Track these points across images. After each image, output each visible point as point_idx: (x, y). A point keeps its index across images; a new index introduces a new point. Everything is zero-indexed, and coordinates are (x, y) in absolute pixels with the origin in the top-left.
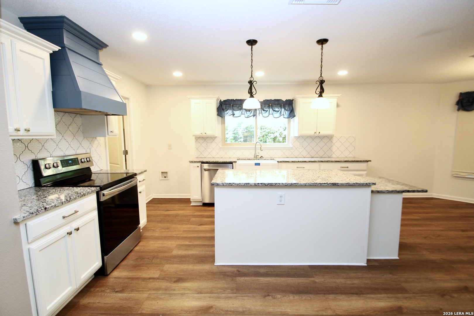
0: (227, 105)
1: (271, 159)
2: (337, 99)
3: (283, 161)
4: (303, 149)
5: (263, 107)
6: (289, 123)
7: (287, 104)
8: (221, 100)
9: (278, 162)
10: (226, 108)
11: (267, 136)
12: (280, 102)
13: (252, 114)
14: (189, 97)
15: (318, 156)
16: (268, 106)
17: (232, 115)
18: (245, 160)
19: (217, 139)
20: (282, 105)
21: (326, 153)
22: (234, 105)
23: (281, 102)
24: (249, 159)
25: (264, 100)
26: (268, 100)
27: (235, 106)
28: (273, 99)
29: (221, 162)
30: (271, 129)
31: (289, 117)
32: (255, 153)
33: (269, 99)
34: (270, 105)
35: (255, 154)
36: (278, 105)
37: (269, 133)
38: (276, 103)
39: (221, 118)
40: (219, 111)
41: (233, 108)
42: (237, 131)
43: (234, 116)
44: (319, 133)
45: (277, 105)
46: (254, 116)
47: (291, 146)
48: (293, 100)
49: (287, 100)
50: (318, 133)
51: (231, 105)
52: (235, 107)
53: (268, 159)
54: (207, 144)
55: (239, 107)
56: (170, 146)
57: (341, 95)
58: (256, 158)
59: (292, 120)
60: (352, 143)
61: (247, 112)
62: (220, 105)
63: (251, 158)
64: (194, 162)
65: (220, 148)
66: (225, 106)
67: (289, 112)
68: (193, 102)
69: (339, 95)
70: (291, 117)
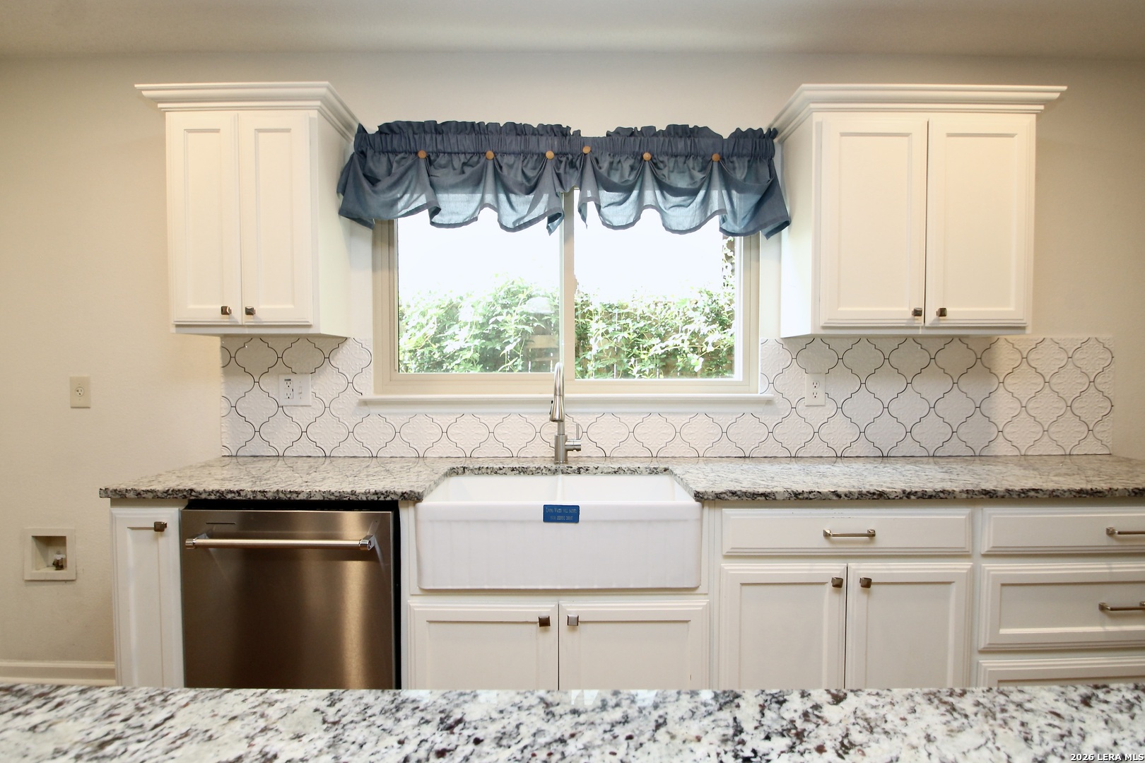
0: (395, 152)
1: (654, 472)
2: (1039, 115)
3: (734, 493)
4: (830, 408)
5: (605, 165)
6: (753, 263)
7: (740, 156)
8: (362, 130)
9: (699, 496)
10: (389, 173)
11: (635, 350)
12: (703, 143)
13: (540, 209)
14: (150, 89)
15: (917, 451)
16: (631, 162)
17: (426, 213)
18: (496, 472)
19: (345, 349)
20: (716, 157)
21: (960, 431)
22: (437, 153)
23: (710, 141)
24: (523, 471)
25: (612, 130)
26: (632, 133)
27: (443, 160)
28: (661, 126)
29: (318, 497)
30: (653, 317)
31: (751, 228)
32: (560, 437)
33: (638, 125)
34: (647, 156)
35: (557, 438)
36: (691, 162)
37: (642, 336)
38: (681, 145)
39: (368, 232)
40: (350, 189)
41: (433, 171)
42: (495, 326)
43: (437, 219)
44: (942, 313)
45: (687, 157)
46: (551, 220)
47: (761, 390)
48: (773, 133)
49: (738, 134)
50: (931, 316)
51: (422, 155)
52: (444, 167)
53: (633, 472)
54: (292, 377)
55: (468, 170)
56: (80, 389)
57: (1064, 88)
58: (566, 461)
59: (767, 246)
60: (1098, 380)
61: (513, 197)
62: (356, 157)
63: (532, 466)
64: (131, 495)
65: (365, 403)
66: (384, 159)
67: (754, 199)
68: (177, 121)
69: (1052, 91)
70: (762, 227)
